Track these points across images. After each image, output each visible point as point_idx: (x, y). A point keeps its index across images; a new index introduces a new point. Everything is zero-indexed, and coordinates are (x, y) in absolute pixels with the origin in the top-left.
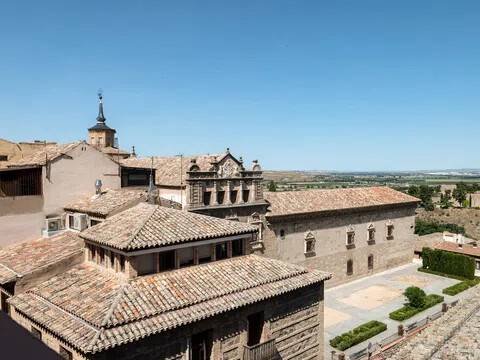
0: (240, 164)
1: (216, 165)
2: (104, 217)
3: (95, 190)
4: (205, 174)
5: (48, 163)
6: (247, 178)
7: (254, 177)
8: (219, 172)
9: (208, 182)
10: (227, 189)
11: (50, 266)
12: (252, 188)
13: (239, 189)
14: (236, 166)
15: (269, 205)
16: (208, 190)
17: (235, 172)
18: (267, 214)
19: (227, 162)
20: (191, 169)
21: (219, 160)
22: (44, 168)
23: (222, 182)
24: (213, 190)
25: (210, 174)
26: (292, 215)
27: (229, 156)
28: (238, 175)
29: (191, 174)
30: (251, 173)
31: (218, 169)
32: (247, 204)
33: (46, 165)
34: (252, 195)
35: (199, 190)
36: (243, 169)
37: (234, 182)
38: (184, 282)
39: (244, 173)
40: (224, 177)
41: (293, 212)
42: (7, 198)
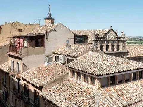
0: (116, 33)
1: (106, 34)
2: (75, 57)
3: (66, 45)
4: (101, 38)
5: (47, 33)
6: (119, 39)
7: (122, 39)
8: (107, 37)
9: (102, 41)
10: (110, 44)
11: (56, 79)
12: (121, 44)
13: (116, 45)
14: (114, 34)
15: (128, 52)
16: (102, 45)
17: (114, 37)
18: (127, 56)
19: (111, 33)
20: (96, 35)
21: (107, 31)
22: (46, 35)
23: (108, 41)
24: (104, 45)
25: (103, 38)
26: (138, 57)
27: (112, 30)
28: (115, 38)
29: (96, 38)
30: (120, 38)
31: (107, 36)
32: (119, 52)
33: (47, 34)
34: (121, 47)
35: (99, 45)
36: (117, 36)
37: (113, 41)
38: (122, 92)
39: (118, 38)
40: (109, 39)
41: (139, 56)
42: (32, 48)
